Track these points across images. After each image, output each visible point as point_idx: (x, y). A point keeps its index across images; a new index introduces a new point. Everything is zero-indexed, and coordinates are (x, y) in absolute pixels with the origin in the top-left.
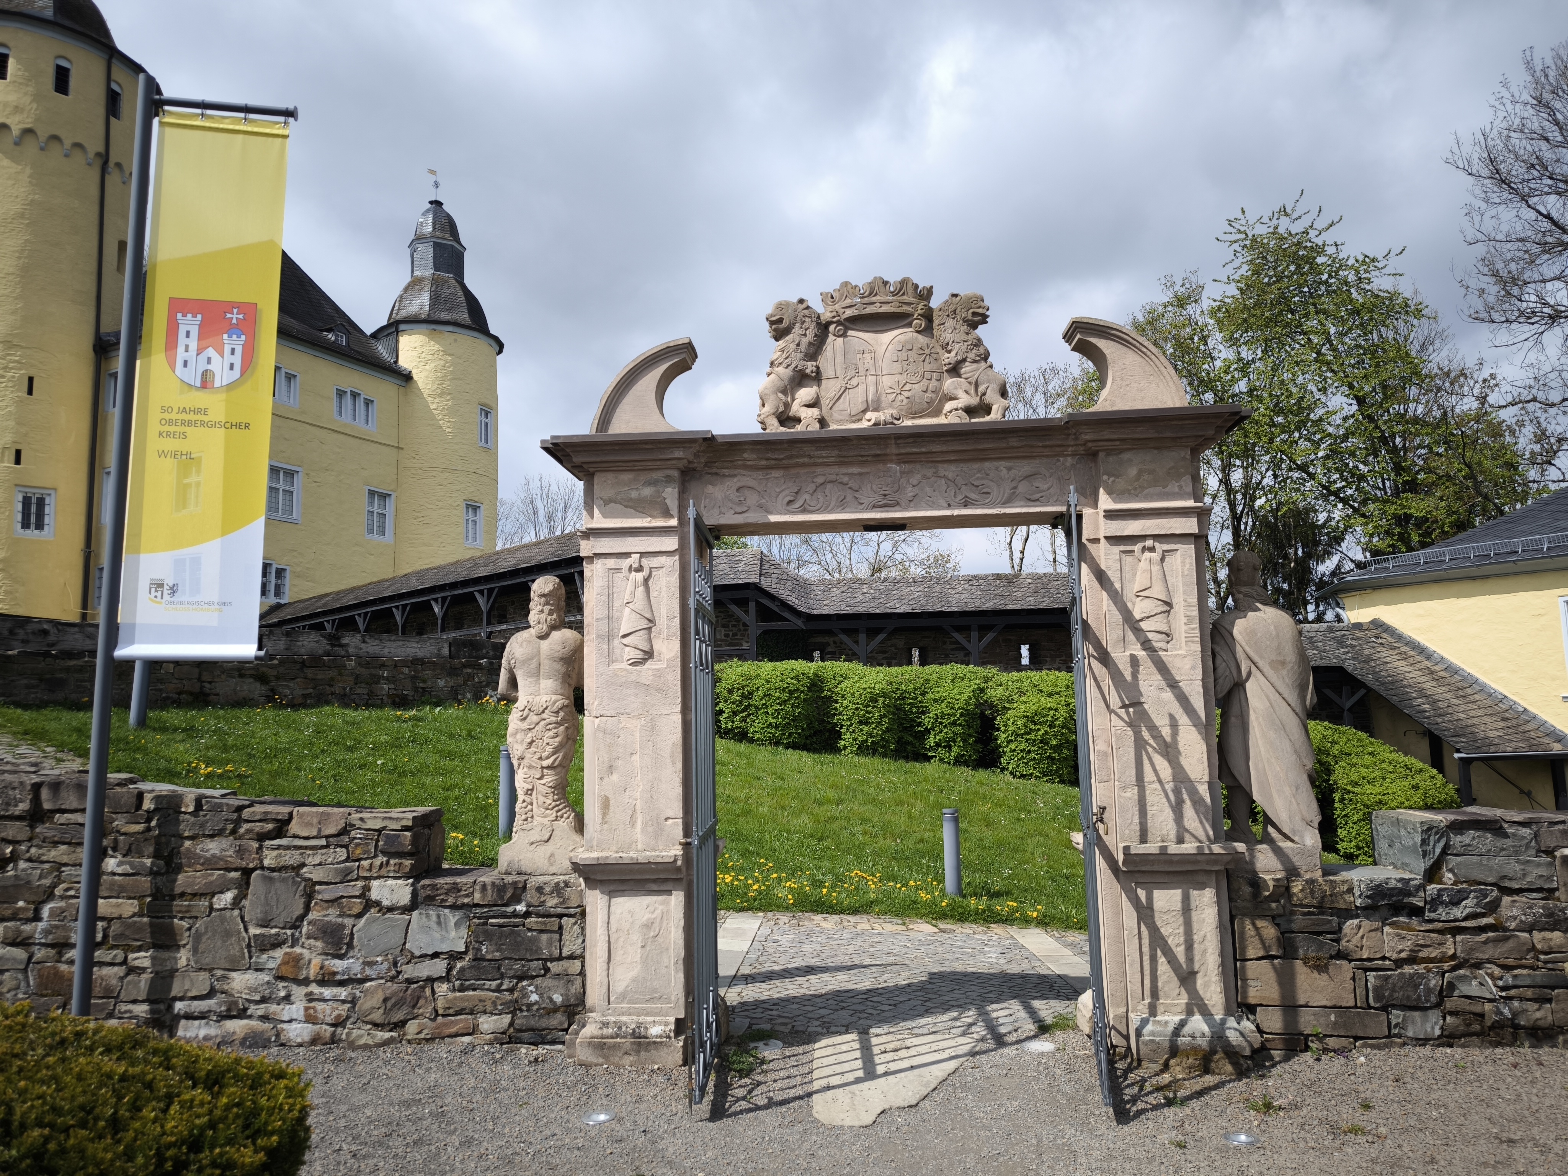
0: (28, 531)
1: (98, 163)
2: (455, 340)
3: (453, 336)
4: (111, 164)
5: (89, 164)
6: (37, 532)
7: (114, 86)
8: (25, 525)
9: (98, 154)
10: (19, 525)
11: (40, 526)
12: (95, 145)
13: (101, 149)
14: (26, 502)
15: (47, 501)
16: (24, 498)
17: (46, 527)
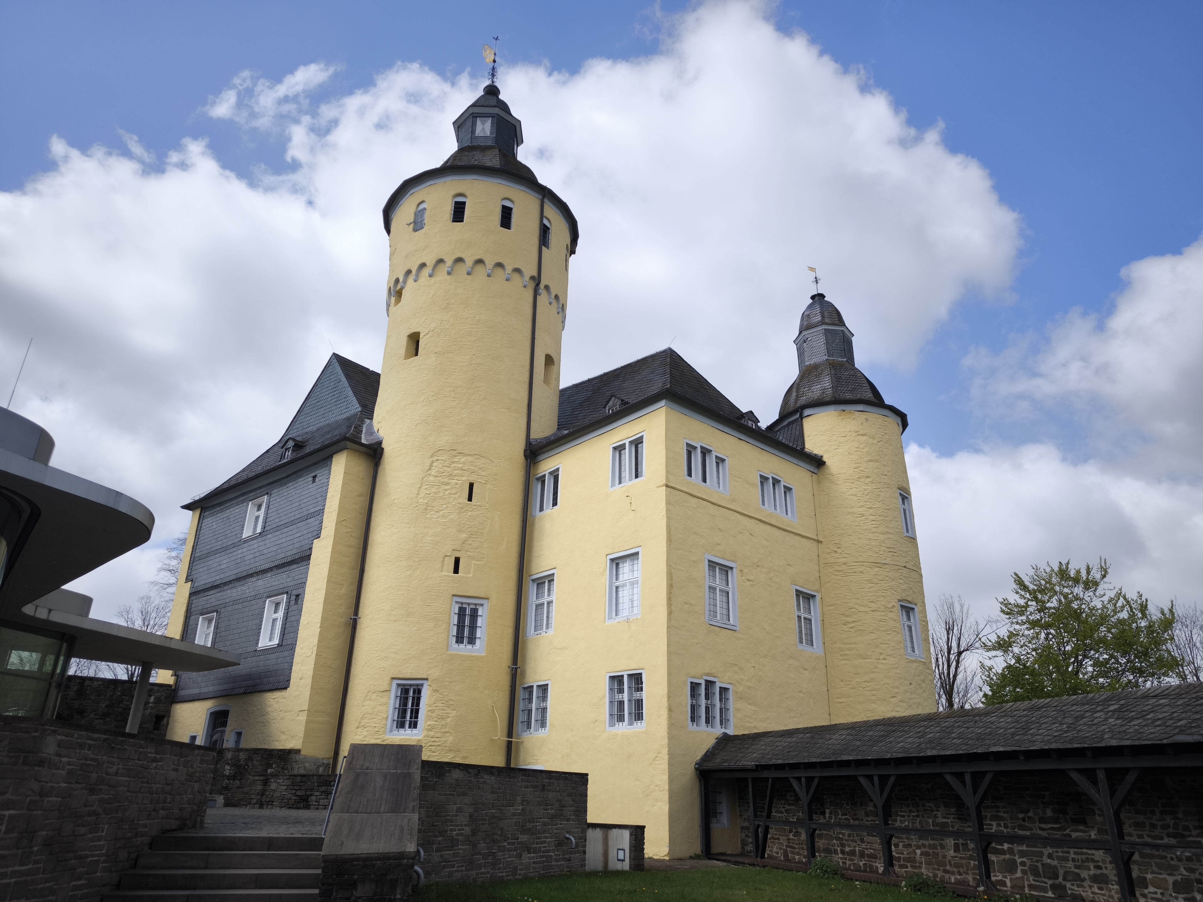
0: (462, 646)
1: (532, 285)
2: (867, 420)
3: (863, 416)
4: (542, 286)
5: (525, 287)
6: (469, 647)
7: (545, 222)
8: (459, 639)
9: (532, 278)
10: (454, 639)
11: (472, 640)
12: (530, 270)
13: (535, 273)
14: (461, 613)
15: (480, 613)
16: (460, 608)
17: (478, 642)
